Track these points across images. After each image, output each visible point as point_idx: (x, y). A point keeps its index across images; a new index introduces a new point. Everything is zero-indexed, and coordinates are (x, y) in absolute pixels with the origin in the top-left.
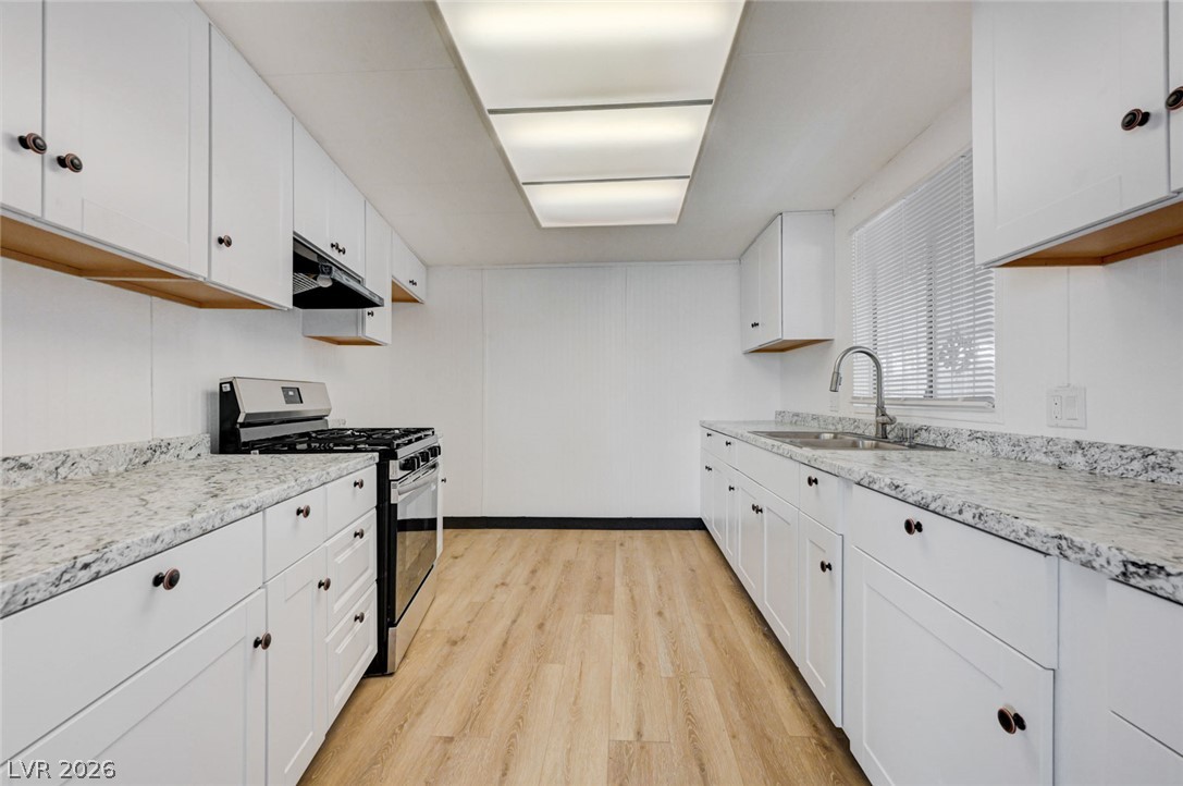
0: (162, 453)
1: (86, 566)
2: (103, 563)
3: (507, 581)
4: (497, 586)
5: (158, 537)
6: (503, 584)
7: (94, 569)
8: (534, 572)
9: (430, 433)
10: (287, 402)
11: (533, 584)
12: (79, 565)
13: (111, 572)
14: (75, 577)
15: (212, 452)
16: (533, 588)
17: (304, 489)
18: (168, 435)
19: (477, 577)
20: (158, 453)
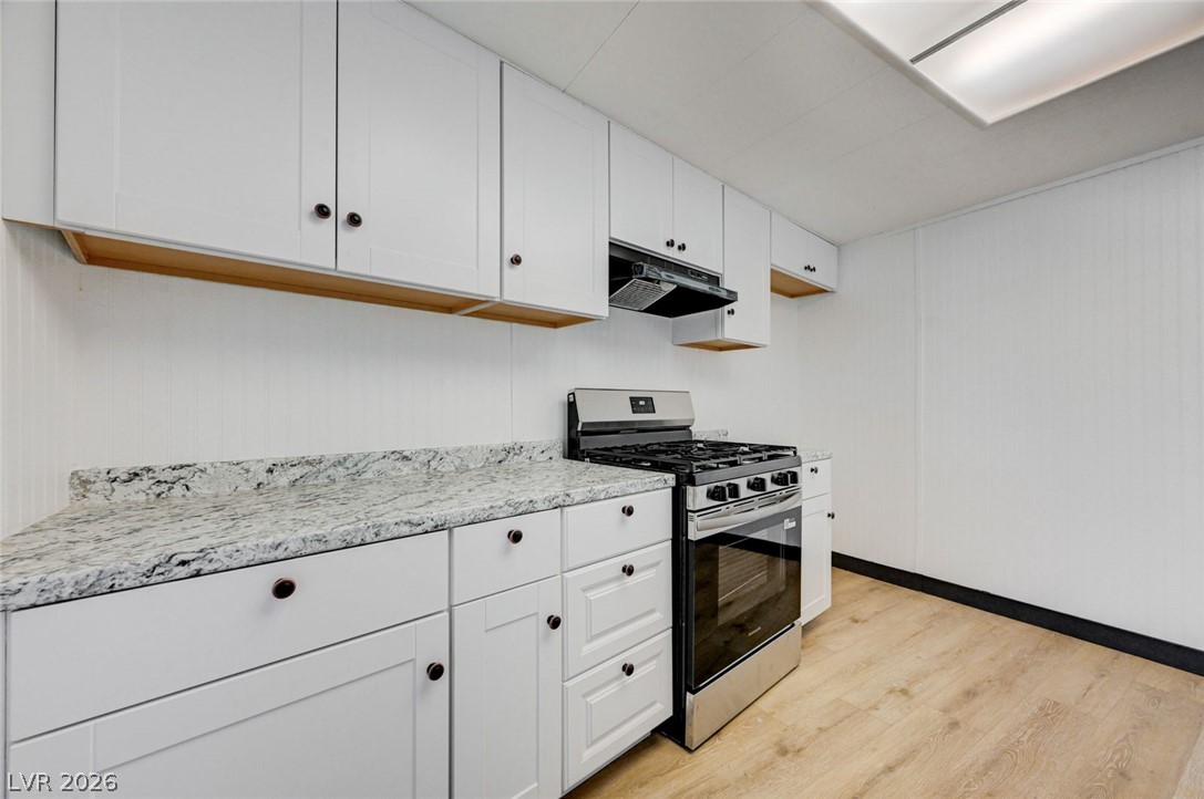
0: (515, 454)
1: (183, 563)
2: (206, 562)
3: (914, 690)
4: (891, 691)
5: (279, 544)
6: (904, 692)
7: (194, 566)
8: (970, 694)
9: (791, 453)
10: (634, 412)
11: (957, 715)
12: (175, 561)
13: (216, 572)
14: (170, 571)
15: (564, 457)
16: (954, 725)
17: (520, 511)
18: (521, 440)
19: (869, 663)
20: (511, 454)
